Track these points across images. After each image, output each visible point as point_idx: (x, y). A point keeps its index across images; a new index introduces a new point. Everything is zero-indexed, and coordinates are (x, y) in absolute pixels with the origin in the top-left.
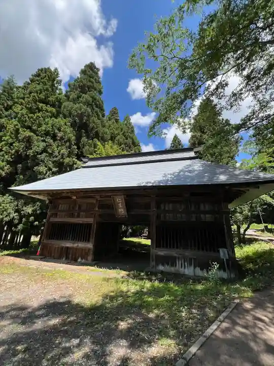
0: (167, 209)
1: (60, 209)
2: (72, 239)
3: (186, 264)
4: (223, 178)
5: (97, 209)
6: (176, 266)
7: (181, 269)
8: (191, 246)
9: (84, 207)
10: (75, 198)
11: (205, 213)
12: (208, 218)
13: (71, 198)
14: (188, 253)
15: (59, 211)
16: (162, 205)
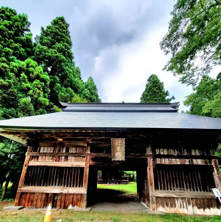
0: (162, 153)
1: (41, 152)
2: (58, 185)
3: (184, 204)
5: (89, 152)
6: (175, 206)
7: (180, 210)
8: (187, 188)
10: (61, 140)
11: (196, 157)
12: (199, 162)
13: (56, 140)
14: (189, 193)
15: (41, 153)
16: (157, 151)
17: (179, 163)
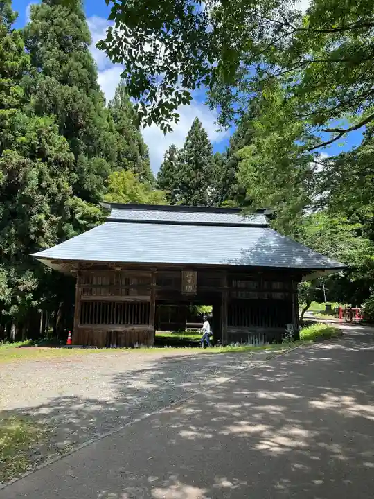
0: (239, 286)
1: (94, 283)
2: (102, 323)
3: (256, 340)
4: (299, 261)
5: (154, 285)
6: (247, 342)
9: (134, 282)
11: (277, 291)
12: (279, 296)
15: (94, 286)
16: (233, 282)
17: (257, 298)
